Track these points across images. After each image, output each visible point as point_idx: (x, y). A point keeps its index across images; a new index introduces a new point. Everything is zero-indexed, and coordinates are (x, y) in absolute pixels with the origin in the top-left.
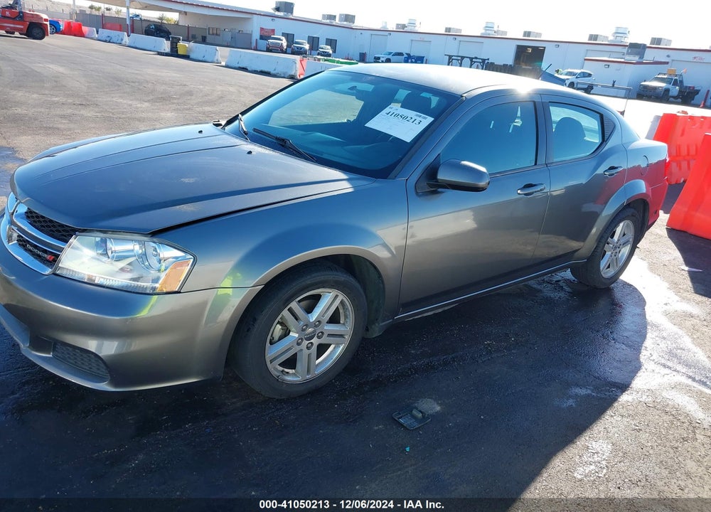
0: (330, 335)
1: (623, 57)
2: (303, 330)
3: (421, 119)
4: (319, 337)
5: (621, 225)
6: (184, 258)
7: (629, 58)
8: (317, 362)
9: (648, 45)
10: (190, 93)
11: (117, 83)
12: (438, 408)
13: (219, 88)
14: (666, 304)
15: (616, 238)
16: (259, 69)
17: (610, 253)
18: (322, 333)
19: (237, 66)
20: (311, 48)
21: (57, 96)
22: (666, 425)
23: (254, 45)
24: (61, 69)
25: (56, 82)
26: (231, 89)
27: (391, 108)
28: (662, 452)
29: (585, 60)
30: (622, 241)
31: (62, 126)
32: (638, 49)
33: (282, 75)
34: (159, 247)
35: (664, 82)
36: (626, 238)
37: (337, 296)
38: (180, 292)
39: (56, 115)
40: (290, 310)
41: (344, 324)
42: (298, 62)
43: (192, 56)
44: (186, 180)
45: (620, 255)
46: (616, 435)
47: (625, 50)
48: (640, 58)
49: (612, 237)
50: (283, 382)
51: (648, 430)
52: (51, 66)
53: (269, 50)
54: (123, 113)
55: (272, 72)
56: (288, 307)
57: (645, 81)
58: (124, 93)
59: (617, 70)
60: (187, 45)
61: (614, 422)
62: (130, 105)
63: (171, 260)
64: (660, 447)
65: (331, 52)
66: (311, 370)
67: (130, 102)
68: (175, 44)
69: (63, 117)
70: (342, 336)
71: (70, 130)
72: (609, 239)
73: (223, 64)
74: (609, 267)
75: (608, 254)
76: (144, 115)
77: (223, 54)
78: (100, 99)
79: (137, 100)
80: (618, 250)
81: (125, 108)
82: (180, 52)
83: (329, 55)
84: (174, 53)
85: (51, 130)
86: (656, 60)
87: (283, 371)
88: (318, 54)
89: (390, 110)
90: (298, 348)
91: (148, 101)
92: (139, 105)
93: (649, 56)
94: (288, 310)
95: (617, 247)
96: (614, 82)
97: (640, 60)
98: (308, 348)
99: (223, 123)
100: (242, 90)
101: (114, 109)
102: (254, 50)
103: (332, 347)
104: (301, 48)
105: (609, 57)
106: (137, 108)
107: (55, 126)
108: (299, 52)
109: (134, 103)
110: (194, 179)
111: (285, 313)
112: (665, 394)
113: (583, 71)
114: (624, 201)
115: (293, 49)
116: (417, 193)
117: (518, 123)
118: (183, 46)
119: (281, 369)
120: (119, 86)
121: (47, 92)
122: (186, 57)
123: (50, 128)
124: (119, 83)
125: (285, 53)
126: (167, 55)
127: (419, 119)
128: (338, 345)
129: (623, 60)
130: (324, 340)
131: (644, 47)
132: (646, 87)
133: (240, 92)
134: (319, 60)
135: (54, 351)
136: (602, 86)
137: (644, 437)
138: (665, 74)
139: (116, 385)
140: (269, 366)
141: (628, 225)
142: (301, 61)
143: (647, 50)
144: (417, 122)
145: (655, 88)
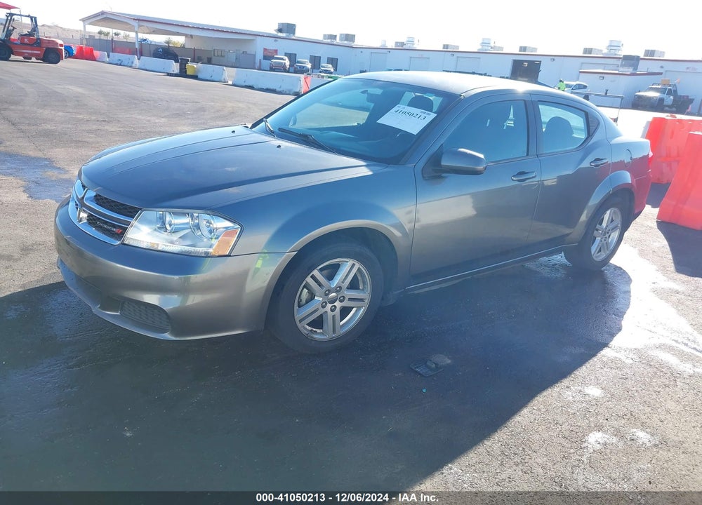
0: (350, 299)
1: (618, 68)
2: (327, 295)
3: (425, 115)
4: (341, 301)
5: (608, 212)
6: (233, 228)
7: (623, 70)
8: (341, 323)
9: (642, 57)
10: (203, 109)
11: (134, 102)
12: (449, 361)
13: (229, 104)
14: (654, 283)
15: (604, 225)
16: (264, 87)
17: (600, 238)
18: (343, 297)
19: (244, 84)
20: (314, 67)
21: (81, 114)
22: (650, 375)
23: (257, 65)
24: (80, 90)
25: (78, 101)
26: (240, 105)
27: (399, 107)
28: (646, 394)
29: (581, 72)
30: (611, 227)
31: (91, 140)
32: (631, 60)
33: (288, 92)
34: (213, 219)
35: (658, 92)
36: (614, 224)
37: (353, 265)
38: (230, 256)
39: (84, 131)
40: (313, 277)
41: (363, 290)
42: (303, 80)
43: (200, 76)
44: (230, 169)
45: (610, 240)
46: (605, 382)
47: (619, 62)
48: (634, 69)
49: (601, 224)
50: (312, 340)
51: (633, 379)
52: (70, 87)
53: (272, 69)
54: (143, 128)
55: (278, 89)
56: (311, 275)
57: (639, 91)
58: (142, 110)
59: (612, 81)
60: (195, 66)
61: (604, 372)
62: (149, 121)
63: (222, 229)
64: (644, 391)
65: (332, 70)
66: (337, 330)
67: (149, 118)
68: (183, 65)
69: (90, 132)
70: (362, 300)
71: (98, 142)
72: (598, 226)
73: (230, 83)
74: (600, 251)
75: (598, 239)
76: (162, 129)
77: (230, 73)
78: (121, 116)
79: (154, 116)
80: (607, 235)
81: (145, 124)
82: (189, 73)
83: (331, 73)
84: (183, 73)
85: (80, 143)
86: (650, 71)
87: (312, 330)
88: (320, 72)
89: (398, 109)
90: (324, 310)
91: (165, 117)
92: (157, 121)
93: (643, 67)
94: (311, 277)
95: (606, 233)
96: (607, 91)
97: (634, 72)
98: (332, 310)
99: (250, 126)
100: (251, 106)
101: (133, 124)
102: (258, 70)
103: (354, 310)
104: (304, 67)
105: (604, 69)
106: (155, 123)
107: (84, 140)
108: (302, 71)
109: (152, 119)
110: (237, 168)
111: (309, 279)
112: (650, 352)
113: (578, 83)
114: (610, 190)
115: (295, 68)
116: (423, 177)
117: (510, 123)
118: (191, 66)
119: (310, 328)
120: (135, 104)
121: (71, 110)
122: (195, 77)
123: (80, 141)
124: (136, 102)
125: (288, 72)
126: (176, 75)
127: (423, 115)
128: (359, 308)
129: (617, 72)
130: (346, 303)
131: (637, 59)
132: (640, 97)
133: (249, 108)
134: (323, 77)
135: (121, 310)
136: (596, 95)
137: (629, 384)
138: (659, 85)
139: (176, 335)
140: (299, 325)
141: (614, 212)
142: (305, 79)
143: (641, 62)
144: (422, 117)
145: (649, 98)
